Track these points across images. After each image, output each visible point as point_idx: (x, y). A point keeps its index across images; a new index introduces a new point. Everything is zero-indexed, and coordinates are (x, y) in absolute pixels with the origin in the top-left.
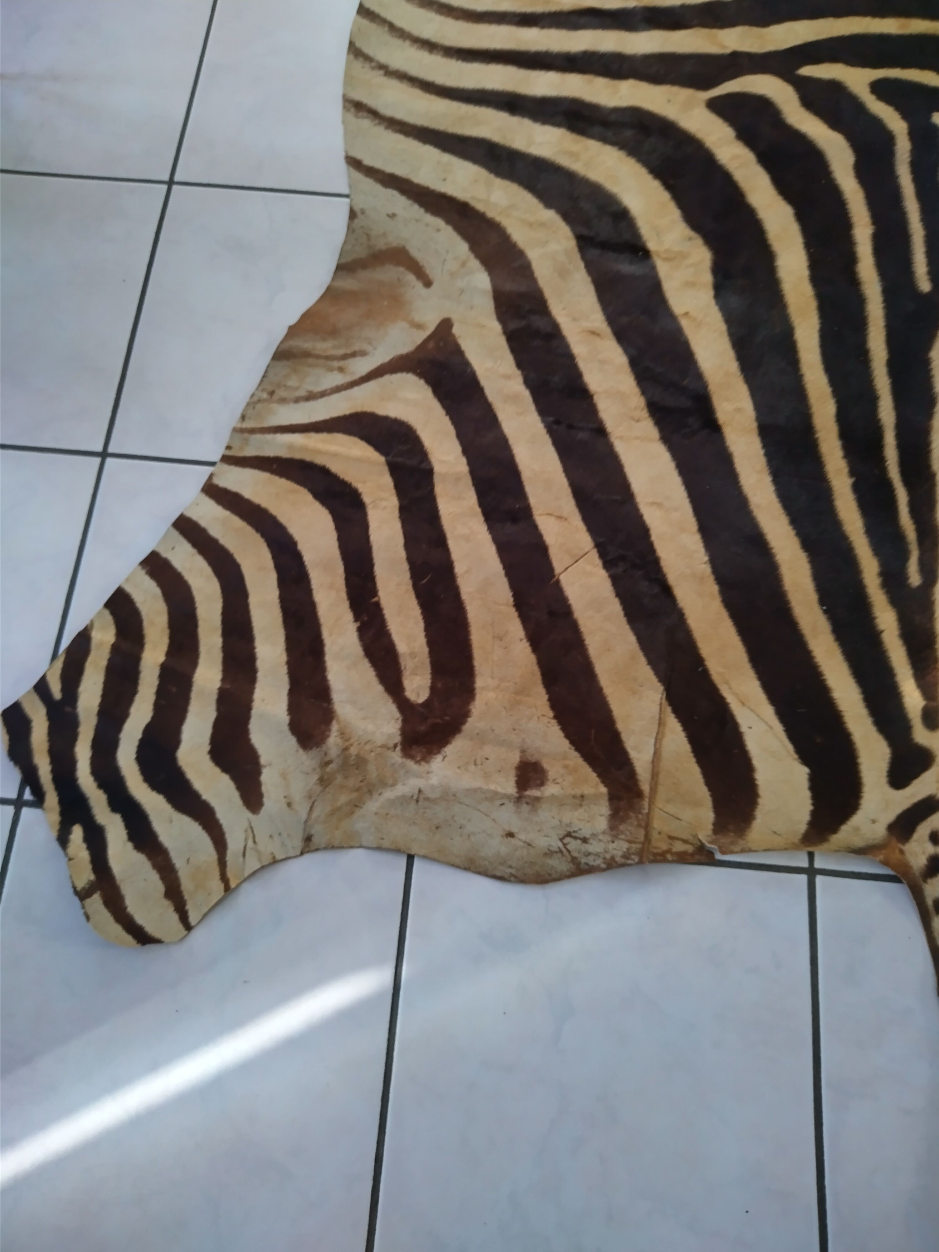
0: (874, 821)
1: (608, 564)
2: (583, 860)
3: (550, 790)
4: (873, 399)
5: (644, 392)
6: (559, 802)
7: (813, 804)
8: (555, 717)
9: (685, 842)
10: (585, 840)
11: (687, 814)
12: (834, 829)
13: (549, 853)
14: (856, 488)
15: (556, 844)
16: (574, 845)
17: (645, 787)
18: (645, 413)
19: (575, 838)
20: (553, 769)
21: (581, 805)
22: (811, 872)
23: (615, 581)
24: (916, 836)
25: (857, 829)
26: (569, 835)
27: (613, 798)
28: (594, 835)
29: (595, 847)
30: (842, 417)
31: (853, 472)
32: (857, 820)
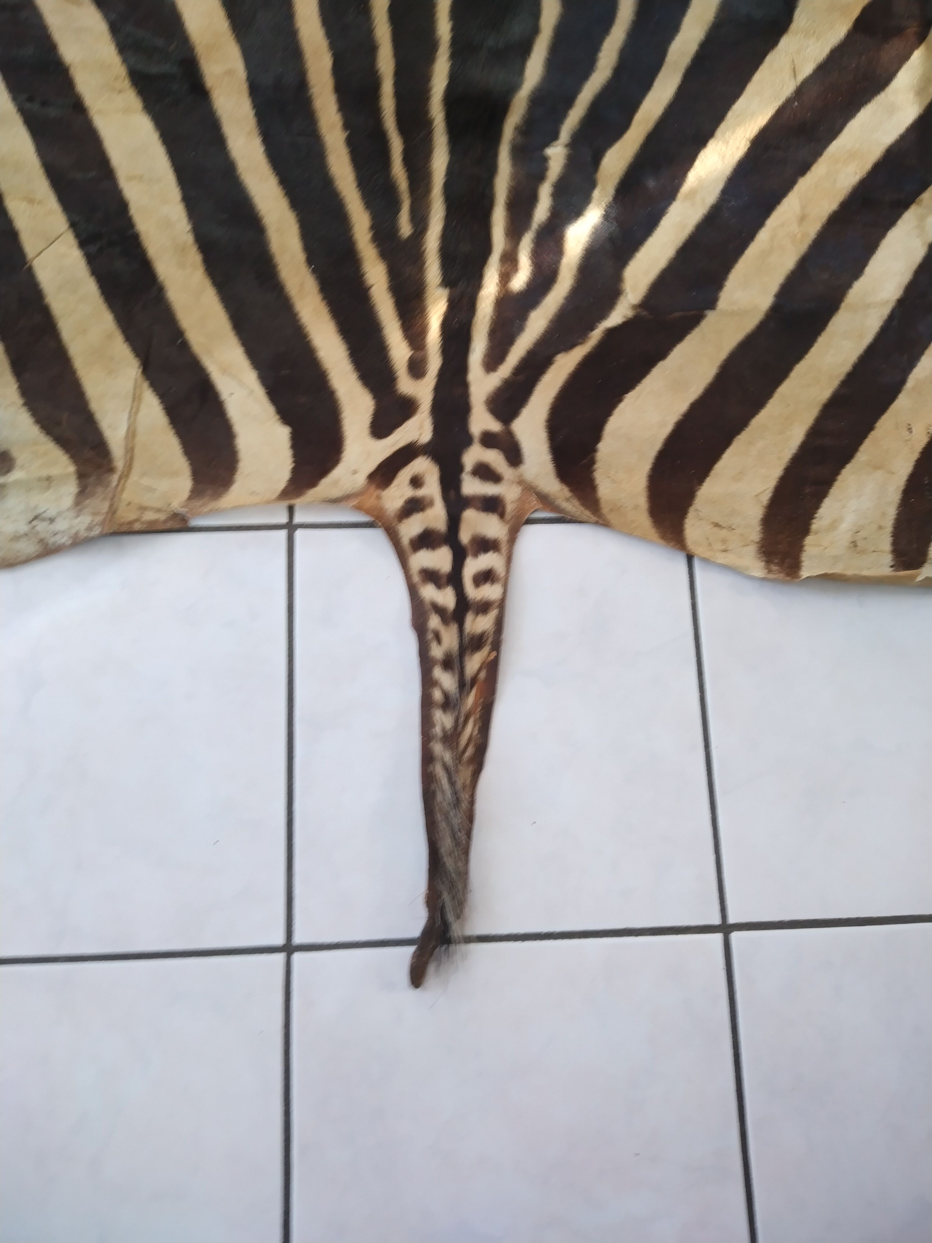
0: (355, 472)
1: (83, 243)
2: (52, 540)
3: (16, 475)
4: (372, 49)
5: (125, 61)
6: (26, 486)
7: (295, 462)
8: (25, 404)
9: (159, 510)
10: (52, 520)
11: (163, 485)
12: (313, 483)
13: (16, 538)
14: (350, 142)
15: (23, 528)
16: (41, 527)
17: (119, 463)
18: (126, 83)
19: (44, 520)
20: (21, 456)
21: (48, 488)
22: (291, 527)
23: (91, 260)
24: (396, 482)
25: (336, 482)
26: (36, 518)
27: (81, 476)
28: (59, 514)
29: (61, 525)
30: (338, 70)
31: (347, 125)
32: (337, 473)
